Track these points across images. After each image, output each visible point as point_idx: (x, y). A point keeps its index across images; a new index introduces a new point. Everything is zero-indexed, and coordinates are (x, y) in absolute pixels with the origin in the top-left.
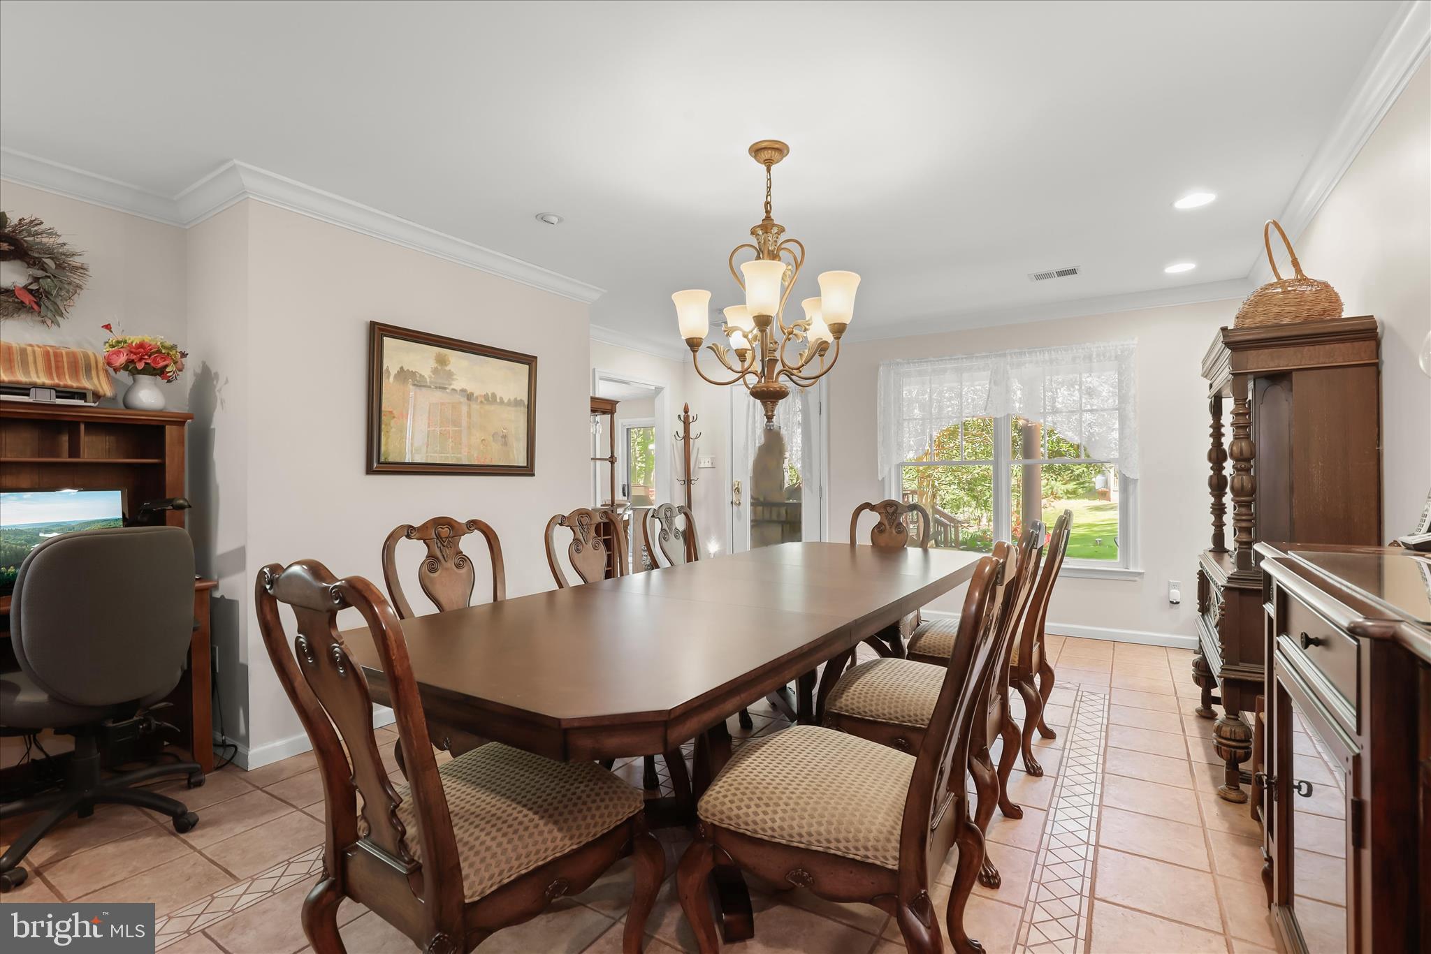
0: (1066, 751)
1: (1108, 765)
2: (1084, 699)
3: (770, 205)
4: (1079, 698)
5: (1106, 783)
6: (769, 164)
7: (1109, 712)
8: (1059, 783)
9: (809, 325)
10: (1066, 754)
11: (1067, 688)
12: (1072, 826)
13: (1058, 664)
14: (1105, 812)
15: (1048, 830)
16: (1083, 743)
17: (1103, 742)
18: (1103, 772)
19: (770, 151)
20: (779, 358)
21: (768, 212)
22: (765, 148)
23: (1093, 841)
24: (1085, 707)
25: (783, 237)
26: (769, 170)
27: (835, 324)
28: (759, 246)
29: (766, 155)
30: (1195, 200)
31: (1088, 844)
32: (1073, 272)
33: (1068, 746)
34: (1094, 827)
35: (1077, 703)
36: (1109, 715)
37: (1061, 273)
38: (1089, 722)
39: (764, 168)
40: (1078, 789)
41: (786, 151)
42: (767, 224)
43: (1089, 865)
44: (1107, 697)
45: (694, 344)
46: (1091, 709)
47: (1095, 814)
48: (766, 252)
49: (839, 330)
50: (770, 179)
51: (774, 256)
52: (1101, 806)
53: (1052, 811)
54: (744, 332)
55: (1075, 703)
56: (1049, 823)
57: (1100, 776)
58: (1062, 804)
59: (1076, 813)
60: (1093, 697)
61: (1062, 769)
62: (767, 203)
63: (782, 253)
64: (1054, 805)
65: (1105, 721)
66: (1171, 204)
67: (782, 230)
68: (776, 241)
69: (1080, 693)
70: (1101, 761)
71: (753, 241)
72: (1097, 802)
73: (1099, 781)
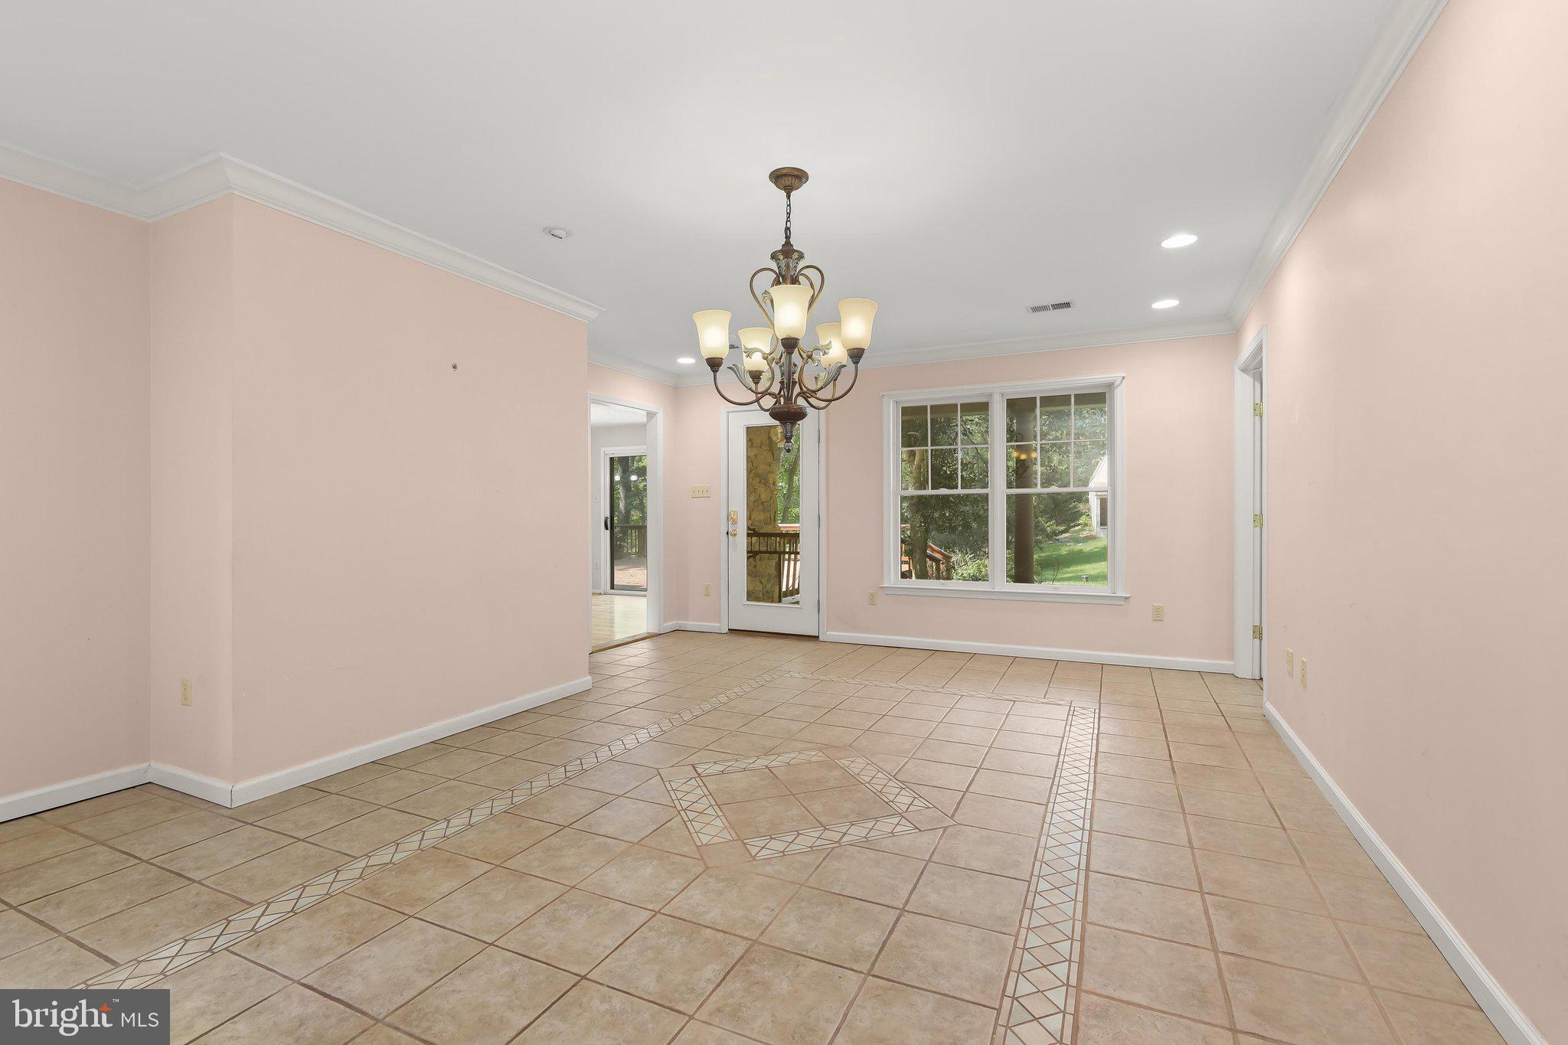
0: (1062, 757)
1: (1099, 766)
2: (1075, 713)
3: (790, 231)
4: (1071, 713)
5: (1098, 781)
6: (788, 190)
7: (1099, 723)
8: (1056, 783)
9: (828, 349)
10: (1061, 759)
11: (1060, 705)
12: (1069, 816)
13: (1051, 684)
14: (1097, 804)
15: (1048, 820)
16: (1076, 750)
17: (1094, 748)
18: (1095, 772)
19: (790, 178)
20: (797, 380)
21: (788, 237)
22: (786, 175)
23: (1087, 827)
24: (1076, 721)
25: (802, 264)
26: (788, 197)
27: (854, 349)
28: (779, 270)
29: (788, 181)
30: (1180, 241)
31: (1083, 829)
32: (1067, 305)
33: (1062, 753)
34: (1088, 816)
35: (1070, 717)
36: (1099, 726)
37: (1056, 306)
38: (1083, 732)
39: (783, 194)
40: (1073, 787)
41: (804, 180)
42: (787, 251)
43: (1085, 846)
44: (1097, 711)
45: (714, 364)
46: (1083, 721)
47: (1089, 806)
48: (786, 277)
49: (856, 355)
50: (789, 205)
51: (795, 281)
52: (1093, 799)
53: (1051, 805)
54: (763, 354)
55: (1068, 717)
56: (1049, 815)
57: (1092, 776)
58: (1059, 799)
59: (1072, 806)
60: (1084, 712)
61: (1058, 771)
62: (787, 229)
63: (801, 279)
64: (1052, 800)
65: (1096, 731)
66: (1159, 244)
67: (801, 256)
68: (796, 267)
69: (1072, 708)
70: (1092, 764)
71: (773, 265)
72: (1090, 797)
73: (1092, 780)
